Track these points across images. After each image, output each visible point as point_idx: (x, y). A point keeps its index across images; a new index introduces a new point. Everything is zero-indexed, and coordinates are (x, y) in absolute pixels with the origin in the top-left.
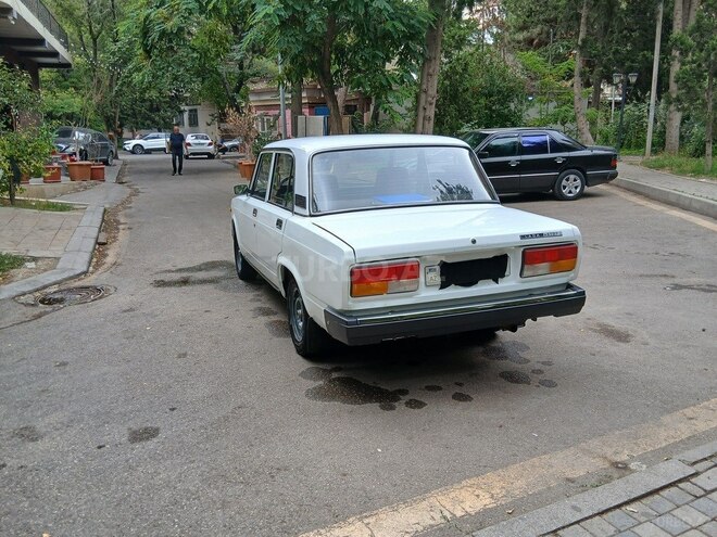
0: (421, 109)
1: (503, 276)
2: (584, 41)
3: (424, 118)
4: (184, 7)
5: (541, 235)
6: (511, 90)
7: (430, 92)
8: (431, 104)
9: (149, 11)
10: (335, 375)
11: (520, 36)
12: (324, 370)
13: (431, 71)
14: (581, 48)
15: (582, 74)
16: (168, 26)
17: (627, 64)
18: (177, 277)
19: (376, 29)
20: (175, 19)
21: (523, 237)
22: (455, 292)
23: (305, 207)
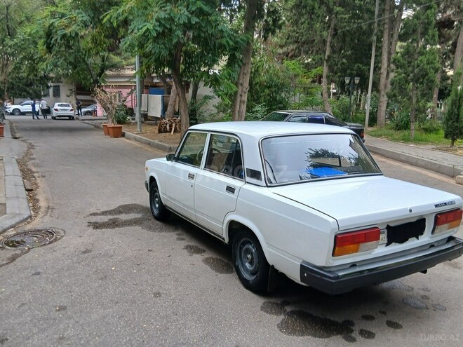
0: (239, 96)
1: (422, 234)
2: (329, 57)
3: (241, 101)
4: (80, 19)
5: (446, 204)
6: (283, 85)
7: (245, 85)
8: (245, 93)
9: (53, 20)
10: (288, 309)
12: (277, 304)
13: (245, 71)
14: (327, 61)
15: (328, 77)
16: (68, 31)
17: (349, 71)
19: (215, 43)
20: (73, 27)
21: (436, 206)
22: (396, 248)
23: (261, 180)
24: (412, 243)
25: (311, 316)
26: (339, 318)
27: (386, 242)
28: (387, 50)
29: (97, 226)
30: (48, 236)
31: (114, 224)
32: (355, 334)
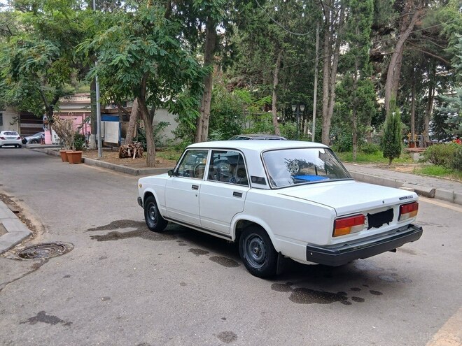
0: (201, 122)
1: (391, 221)
2: (277, 87)
3: (203, 127)
5: (406, 198)
6: (235, 111)
7: (206, 111)
8: (206, 119)
9: (20, 50)
10: (294, 288)
11: (230, 81)
13: (207, 99)
14: (275, 90)
15: (277, 105)
16: (36, 60)
17: (293, 100)
18: (105, 232)
19: (180, 73)
20: (43, 56)
21: (400, 199)
22: (374, 231)
23: (266, 184)
24: (385, 228)
25: (312, 291)
26: (334, 291)
27: (368, 226)
28: (327, 81)
29: (100, 238)
30: (59, 248)
31: (116, 236)
32: (349, 300)
